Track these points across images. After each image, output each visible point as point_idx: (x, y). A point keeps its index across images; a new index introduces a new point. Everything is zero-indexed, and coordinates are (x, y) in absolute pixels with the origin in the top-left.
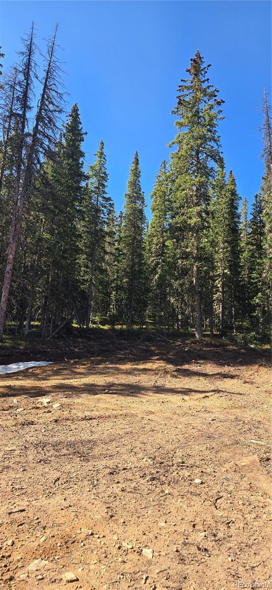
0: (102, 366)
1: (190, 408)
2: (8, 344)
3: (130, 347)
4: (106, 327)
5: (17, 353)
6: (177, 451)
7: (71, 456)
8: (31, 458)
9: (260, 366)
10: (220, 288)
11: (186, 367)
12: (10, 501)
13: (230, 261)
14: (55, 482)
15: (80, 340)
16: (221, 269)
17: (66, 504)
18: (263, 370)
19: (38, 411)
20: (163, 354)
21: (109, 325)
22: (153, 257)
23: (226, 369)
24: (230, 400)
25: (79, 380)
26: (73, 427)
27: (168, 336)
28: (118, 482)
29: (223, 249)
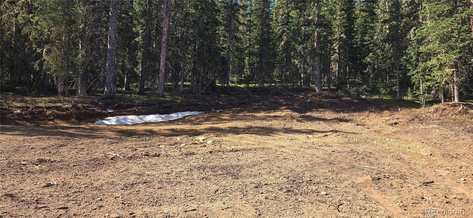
0: (241, 114)
1: (314, 143)
2: (168, 98)
3: (262, 100)
4: (242, 86)
5: (176, 105)
6: (306, 173)
7: (225, 176)
8: (195, 176)
9: (370, 112)
10: (337, 51)
11: (309, 114)
12: (184, 204)
13: (346, 26)
14: (215, 192)
15: (223, 95)
16: (338, 33)
17: (225, 206)
18: (373, 116)
19: (196, 146)
20: (289, 105)
21: (244, 84)
22: (280, 26)
23: (342, 115)
24: (345, 138)
25: (225, 124)
26: (224, 156)
27: (292, 91)
28: (262, 193)
29: (340, 16)
